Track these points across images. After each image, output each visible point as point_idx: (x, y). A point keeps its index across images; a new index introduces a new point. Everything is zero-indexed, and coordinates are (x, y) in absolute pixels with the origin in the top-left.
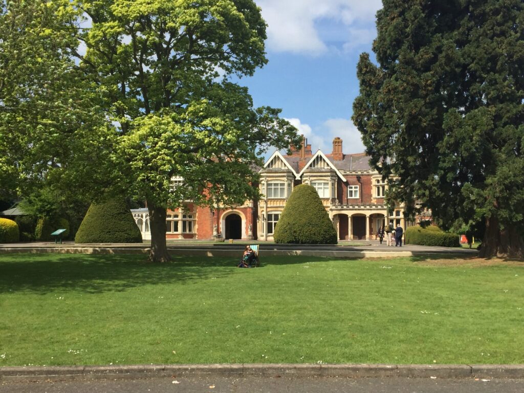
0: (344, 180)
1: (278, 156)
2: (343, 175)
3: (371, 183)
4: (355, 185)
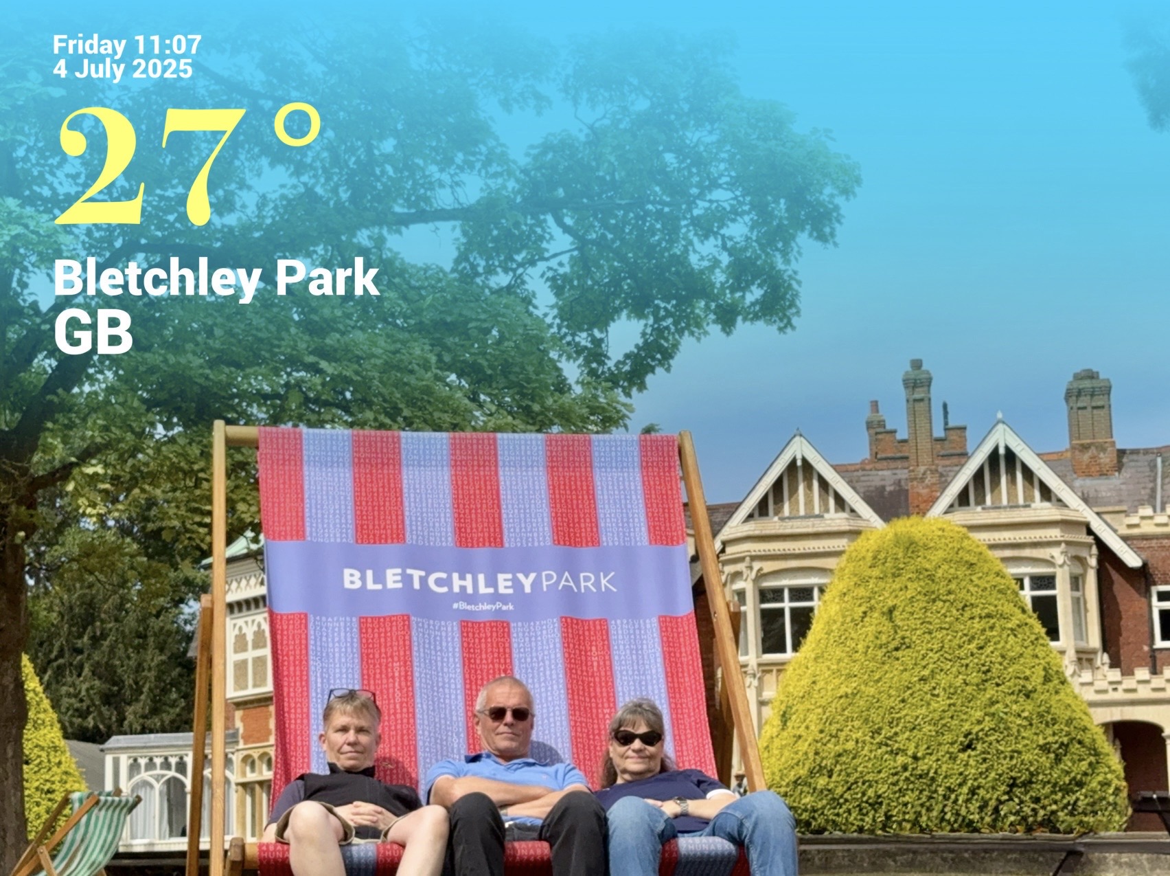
0: (1132, 560)
1: (804, 460)
2: (1125, 539)
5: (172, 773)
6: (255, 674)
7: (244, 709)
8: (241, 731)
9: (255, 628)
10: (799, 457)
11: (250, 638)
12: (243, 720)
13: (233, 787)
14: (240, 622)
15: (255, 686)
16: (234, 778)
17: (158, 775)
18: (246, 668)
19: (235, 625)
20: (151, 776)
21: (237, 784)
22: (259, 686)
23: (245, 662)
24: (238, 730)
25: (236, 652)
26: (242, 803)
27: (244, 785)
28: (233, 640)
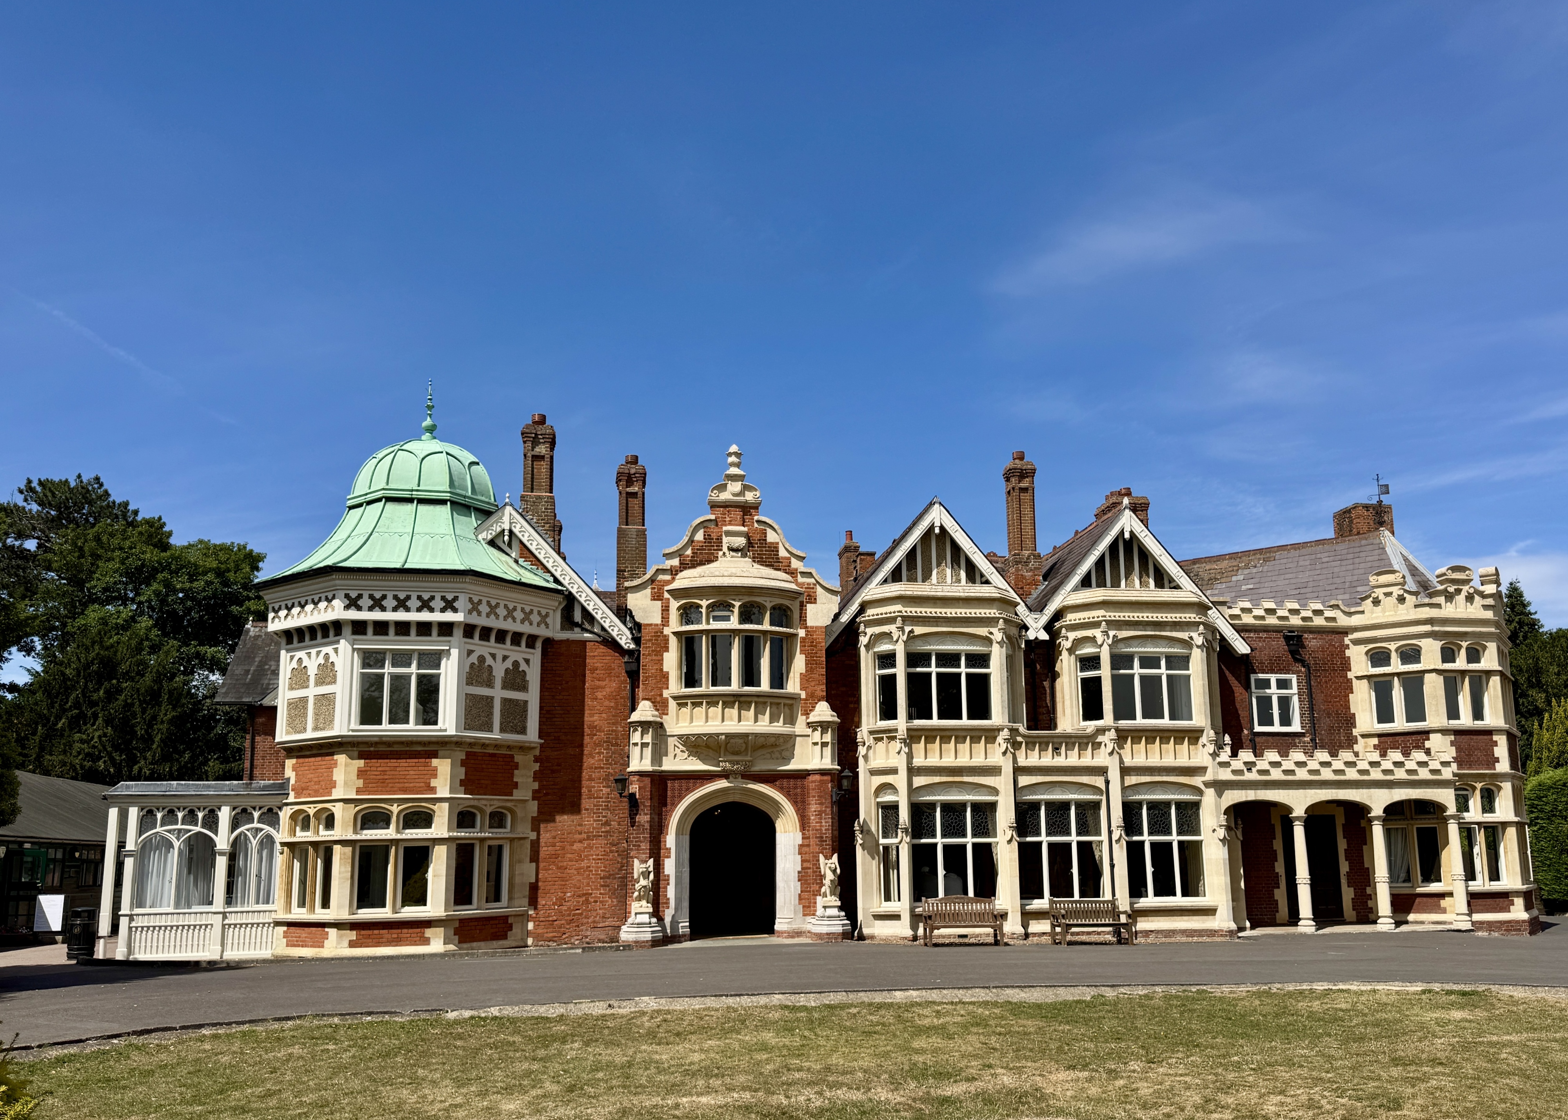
0: (1242, 647)
1: (942, 528)
2: (1235, 630)
3: (1346, 665)
4: (1280, 671)
5: (198, 829)
6: (317, 715)
7: (298, 757)
8: (292, 781)
9: (321, 660)
10: (937, 524)
11: (312, 671)
12: (294, 769)
13: (278, 847)
14: (301, 654)
15: (316, 728)
16: (282, 835)
17: (180, 830)
18: (305, 708)
19: (292, 658)
20: (169, 831)
21: (283, 844)
22: (323, 729)
23: (304, 700)
24: (289, 779)
25: (291, 688)
26: (290, 868)
27: (291, 846)
28: (289, 675)
